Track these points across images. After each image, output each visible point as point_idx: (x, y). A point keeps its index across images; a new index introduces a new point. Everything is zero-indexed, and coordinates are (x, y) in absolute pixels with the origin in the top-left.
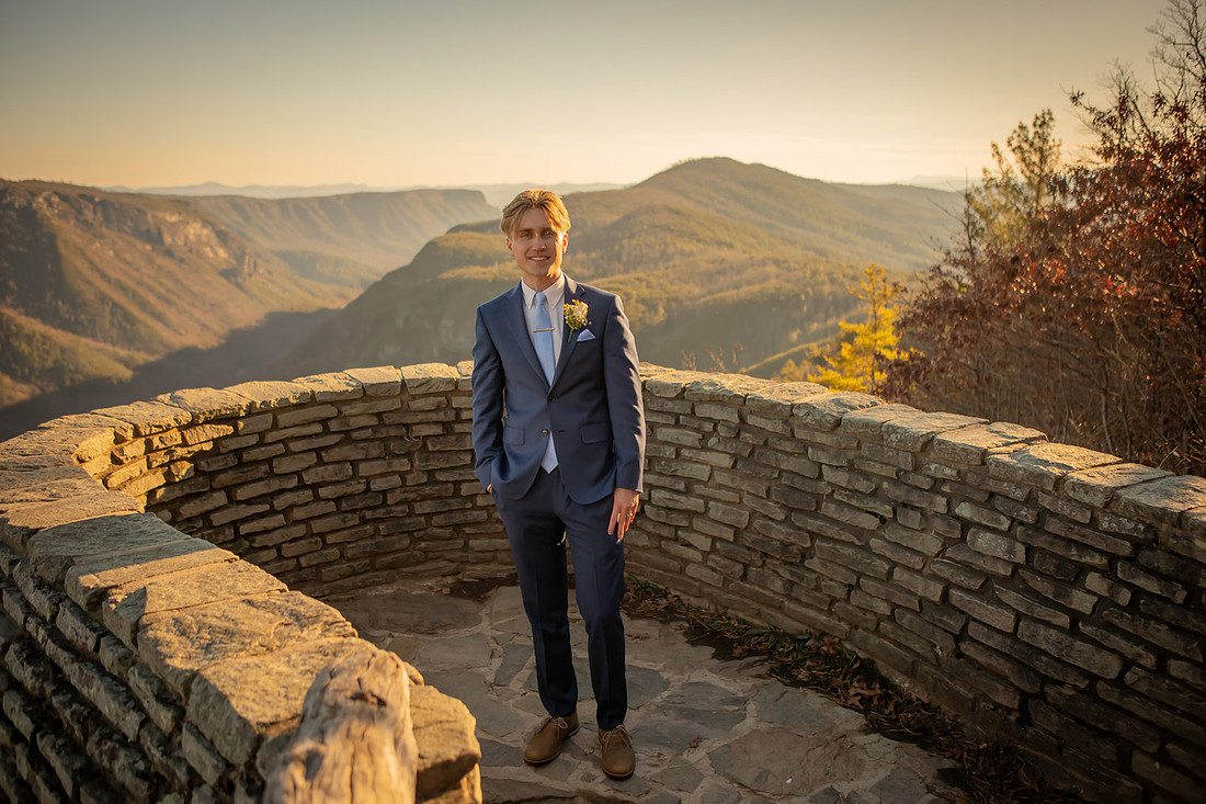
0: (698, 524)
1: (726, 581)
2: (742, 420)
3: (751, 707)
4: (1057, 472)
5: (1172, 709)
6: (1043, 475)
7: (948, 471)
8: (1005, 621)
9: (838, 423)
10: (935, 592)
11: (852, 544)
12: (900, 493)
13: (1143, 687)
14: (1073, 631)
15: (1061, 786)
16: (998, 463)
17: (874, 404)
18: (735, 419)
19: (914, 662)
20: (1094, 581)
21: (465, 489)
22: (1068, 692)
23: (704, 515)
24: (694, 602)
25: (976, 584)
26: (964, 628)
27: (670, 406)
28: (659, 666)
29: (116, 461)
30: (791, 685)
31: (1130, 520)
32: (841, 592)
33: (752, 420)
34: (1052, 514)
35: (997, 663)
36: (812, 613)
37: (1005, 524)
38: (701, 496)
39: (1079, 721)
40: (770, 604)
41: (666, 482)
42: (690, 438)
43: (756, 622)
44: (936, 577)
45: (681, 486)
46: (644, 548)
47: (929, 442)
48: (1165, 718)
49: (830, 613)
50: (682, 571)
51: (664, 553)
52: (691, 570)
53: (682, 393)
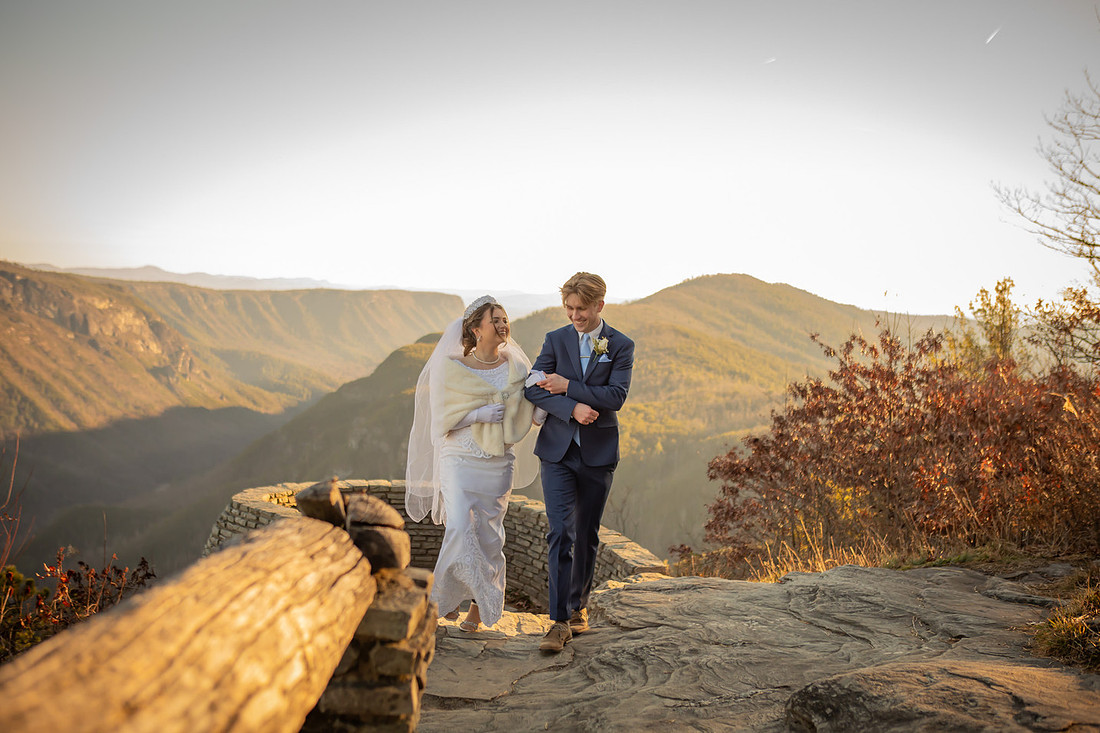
9: (520, 509)
10: (540, 566)
32: (520, 571)
49: (518, 580)
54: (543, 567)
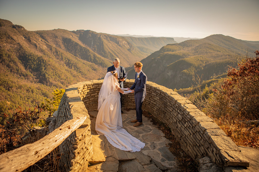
0: (155, 106)
1: (158, 114)
2: (161, 93)
3: (152, 131)
4: (185, 108)
5: (191, 141)
6: (184, 108)
7: (177, 105)
8: (180, 126)
11: (169, 113)
12: (173, 107)
13: (189, 137)
14: (184, 129)
15: (182, 148)
16: (181, 106)
17: (176, 94)
18: (160, 93)
19: (174, 130)
20: (187, 123)
21: (128, 96)
22: (184, 137)
23: (156, 105)
24: (154, 116)
25: (178, 121)
26: (177, 126)
27: (153, 90)
28: (144, 124)
29: (84, 89)
30: (159, 130)
31: (190, 116)
32: (168, 119)
33: (162, 94)
34: (185, 114)
35: (179, 131)
36: (166, 121)
37: (181, 114)
38: (156, 103)
39: (184, 141)
40: (162, 118)
41: (152, 100)
42: (155, 94)
43: (160, 121)
44: (176, 119)
45: (154, 101)
46: (150, 108)
47: (176, 101)
48: (190, 142)
50: (153, 112)
51: (152, 109)
52: (154, 112)
53: (155, 88)
54: (176, 122)
